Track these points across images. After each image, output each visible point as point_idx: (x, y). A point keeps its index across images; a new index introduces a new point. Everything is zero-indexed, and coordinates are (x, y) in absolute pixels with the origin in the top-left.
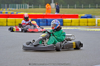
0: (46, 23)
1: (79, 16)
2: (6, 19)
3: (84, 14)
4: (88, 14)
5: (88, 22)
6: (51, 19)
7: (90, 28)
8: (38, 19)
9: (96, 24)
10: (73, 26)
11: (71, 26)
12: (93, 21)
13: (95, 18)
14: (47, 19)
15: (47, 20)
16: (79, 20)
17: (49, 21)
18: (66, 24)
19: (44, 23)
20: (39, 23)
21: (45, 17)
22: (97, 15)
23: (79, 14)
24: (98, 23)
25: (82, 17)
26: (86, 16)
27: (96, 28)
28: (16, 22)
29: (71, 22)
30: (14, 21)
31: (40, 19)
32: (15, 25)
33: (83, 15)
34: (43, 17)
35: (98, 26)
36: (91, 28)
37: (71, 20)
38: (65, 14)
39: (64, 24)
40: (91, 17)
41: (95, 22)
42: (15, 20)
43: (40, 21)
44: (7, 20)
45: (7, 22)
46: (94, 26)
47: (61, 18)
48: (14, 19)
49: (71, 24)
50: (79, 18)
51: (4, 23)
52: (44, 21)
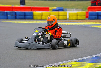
0: (14, 16)
1: (50, 8)
3: (56, 6)
4: (59, 6)
5: (59, 16)
6: (20, 11)
7: (61, 22)
8: (6, 11)
9: (67, 18)
10: (43, 20)
11: (41, 19)
12: (65, 15)
13: (67, 11)
14: (16, 11)
15: (15, 13)
16: (50, 13)
17: (17, 14)
18: (37, 18)
19: (12, 16)
20: (7, 16)
21: (13, 9)
22: (69, 8)
23: (50, 6)
24: (69, 16)
25: (53, 10)
26: (58, 9)
27: (67, 21)
29: (42, 15)
31: (8, 11)
33: (55, 8)
34: (11, 9)
35: (69, 20)
36: (63, 22)
37: (42, 13)
38: (36, 7)
39: (35, 17)
40: (62, 10)
41: (66, 15)
43: (8, 14)
46: (65, 19)
47: (31, 11)
49: (42, 18)
50: (50, 11)
52: (12, 14)
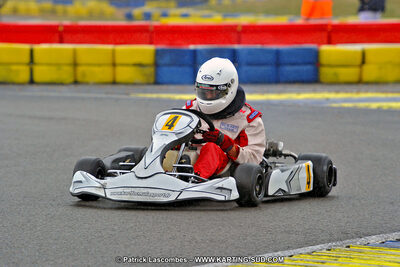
2: (26, 47)
28: (79, 61)
30: (69, 60)
32: (71, 80)
42: (75, 52)
44: (32, 52)
45: (32, 61)
48: (67, 50)
51: (14, 68)
